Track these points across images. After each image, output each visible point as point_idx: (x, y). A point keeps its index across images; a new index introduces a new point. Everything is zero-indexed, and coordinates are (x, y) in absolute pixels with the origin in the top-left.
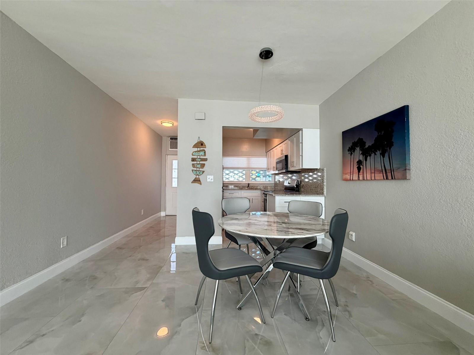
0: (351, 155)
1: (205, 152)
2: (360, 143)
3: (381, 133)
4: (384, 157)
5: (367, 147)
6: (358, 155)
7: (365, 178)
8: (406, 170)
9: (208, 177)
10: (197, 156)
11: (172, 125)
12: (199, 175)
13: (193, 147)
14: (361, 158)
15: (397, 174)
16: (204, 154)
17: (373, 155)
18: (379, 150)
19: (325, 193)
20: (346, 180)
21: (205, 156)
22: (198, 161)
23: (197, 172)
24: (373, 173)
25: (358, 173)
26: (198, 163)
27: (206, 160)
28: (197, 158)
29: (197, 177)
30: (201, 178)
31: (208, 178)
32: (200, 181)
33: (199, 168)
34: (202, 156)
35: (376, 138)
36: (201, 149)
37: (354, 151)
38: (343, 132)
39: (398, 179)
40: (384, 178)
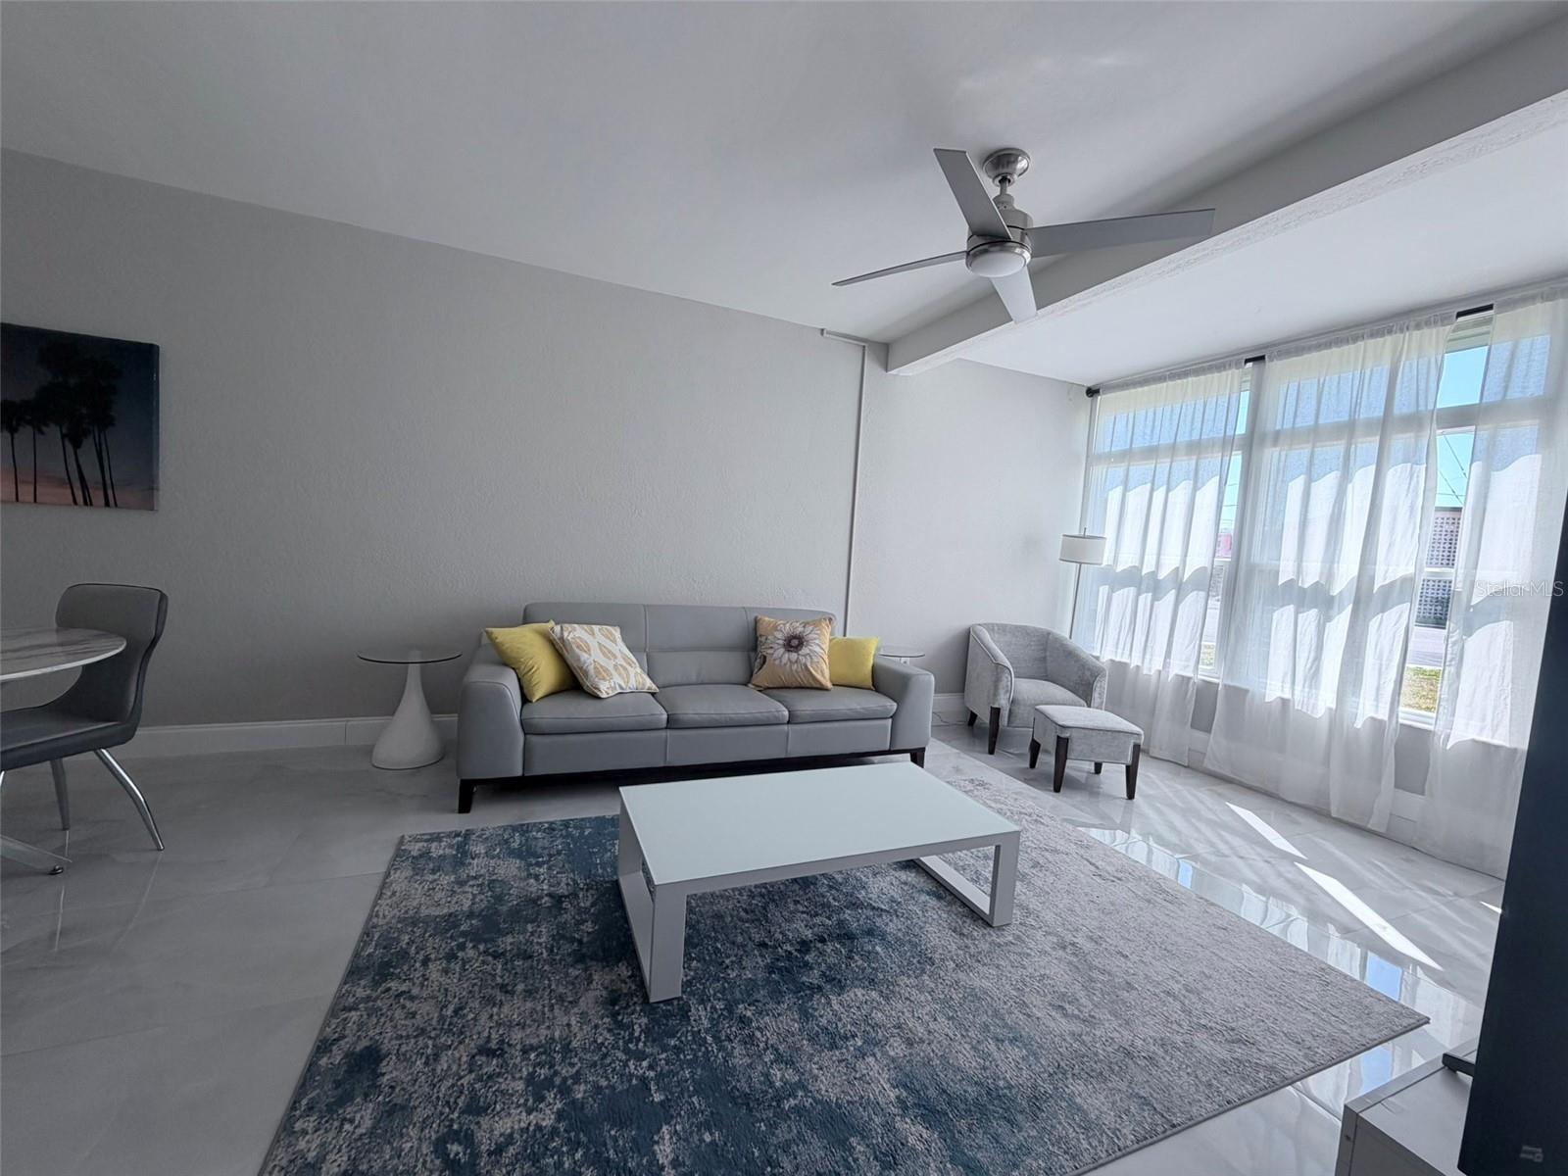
3: (66, 380)
4: (77, 445)
8: (152, 489)
15: (123, 495)
17: (27, 430)
18: (59, 425)
24: (26, 482)
35: (43, 387)
40: (75, 502)
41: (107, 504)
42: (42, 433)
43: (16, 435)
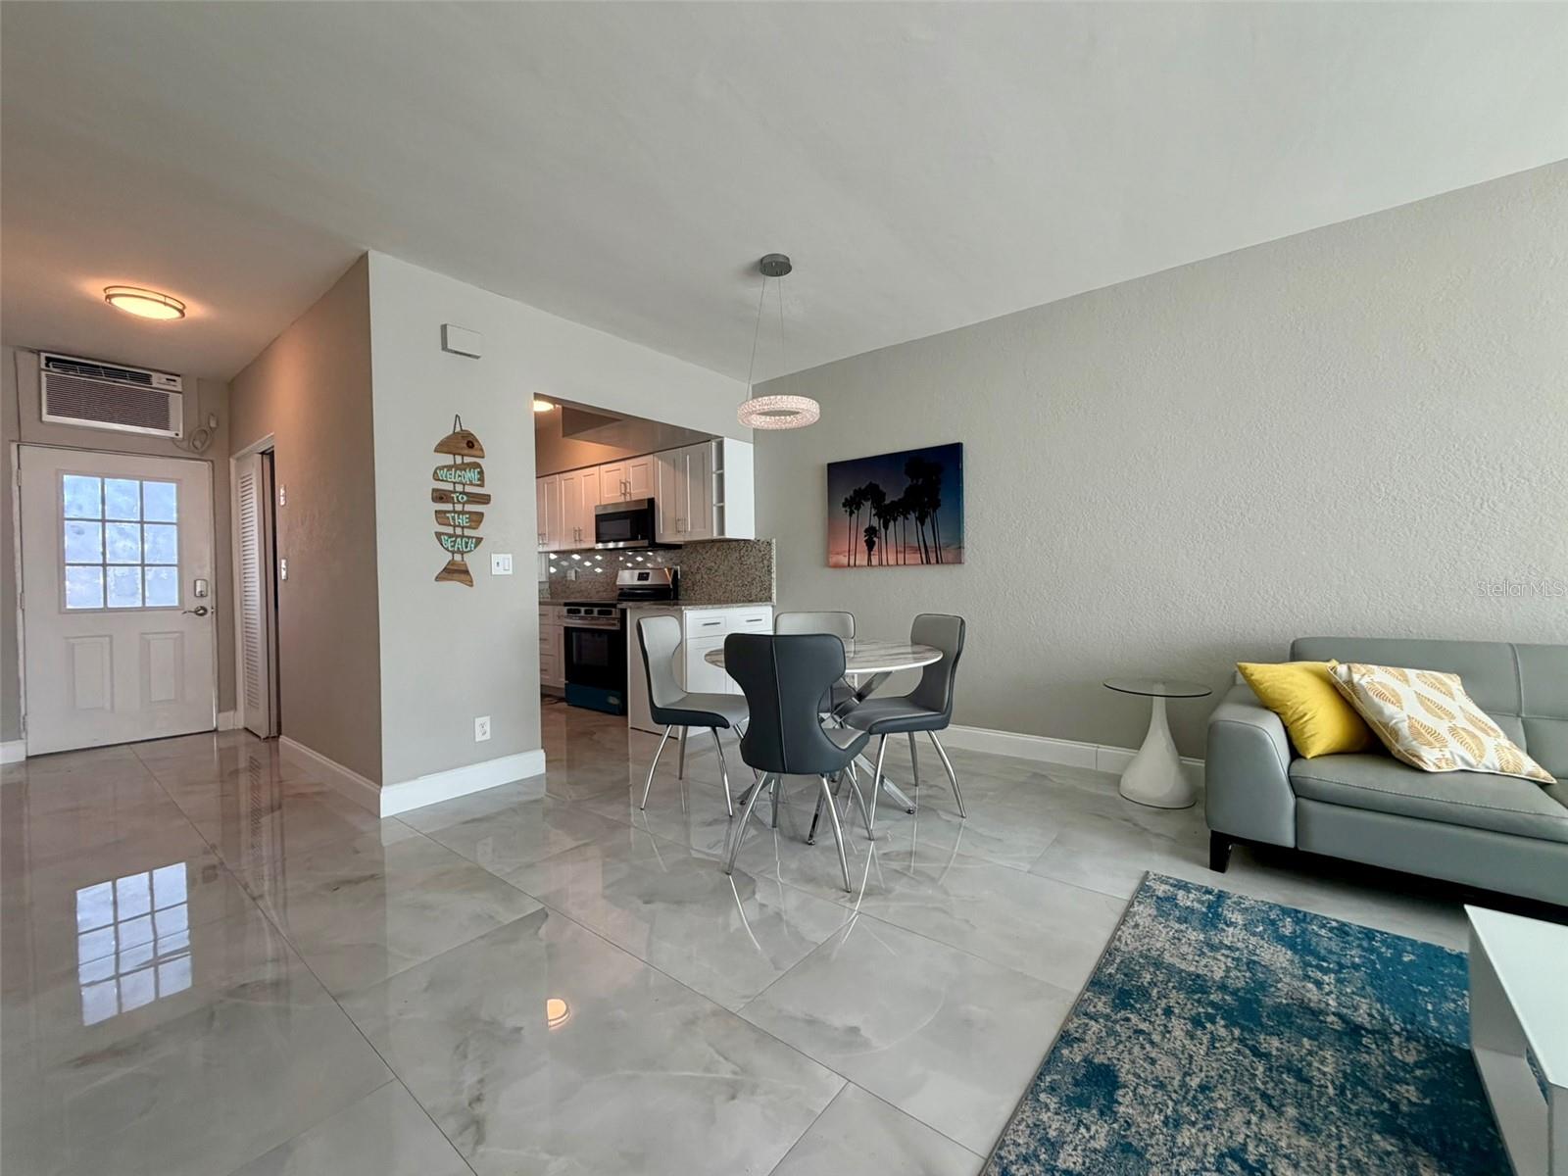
0: (851, 515)
1: (481, 473)
2: (873, 494)
3: (917, 481)
4: (922, 524)
5: (887, 502)
6: (867, 516)
7: (885, 562)
8: (960, 548)
9: (495, 558)
10: (454, 483)
11: (177, 314)
12: (462, 553)
13: (436, 451)
14: (875, 522)
15: (946, 555)
16: (479, 480)
17: (900, 519)
18: (914, 512)
19: (774, 596)
20: (837, 566)
21: (482, 485)
22: (459, 502)
23: (455, 541)
24: (901, 552)
25: (867, 552)
26: (459, 507)
27: (485, 499)
28: (455, 492)
29: (458, 557)
30: (471, 561)
31: (494, 565)
32: (467, 572)
33: (463, 528)
34: (471, 484)
35: (907, 489)
36: (467, 460)
37: (858, 508)
38: (829, 465)
39: (948, 563)
40: (922, 563)
41: (937, 562)
42: (907, 519)
43: (896, 523)
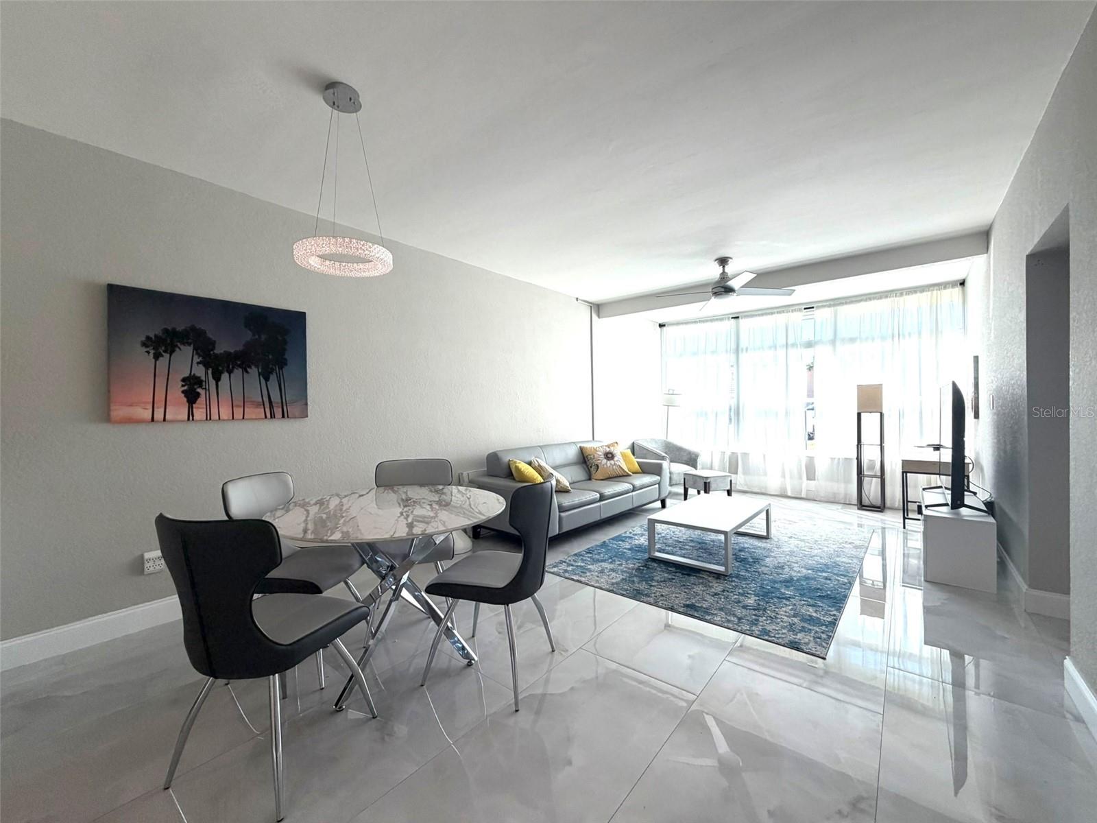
0: (156, 357)
2: (195, 339)
3: (260, 337)
4: (267, 379)
5: (217, 351)
6: (185, 362)
7: (215, 416)
8: (306, 404)
14: (200, 371)
15: (291, 410)
17: (238, 372)
18: (257, 367)
20: (131, 421)
24: (238, 406)
25: (185, 405)
35: (246, 342)
37: (170, 352)
38: (111, 286)
39: (295, 418)
40: (266, 417)
41: (283, 417)
42: (247, 372)
43: (232, 375)
